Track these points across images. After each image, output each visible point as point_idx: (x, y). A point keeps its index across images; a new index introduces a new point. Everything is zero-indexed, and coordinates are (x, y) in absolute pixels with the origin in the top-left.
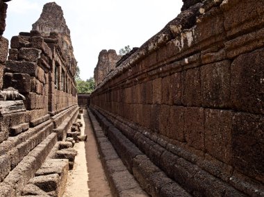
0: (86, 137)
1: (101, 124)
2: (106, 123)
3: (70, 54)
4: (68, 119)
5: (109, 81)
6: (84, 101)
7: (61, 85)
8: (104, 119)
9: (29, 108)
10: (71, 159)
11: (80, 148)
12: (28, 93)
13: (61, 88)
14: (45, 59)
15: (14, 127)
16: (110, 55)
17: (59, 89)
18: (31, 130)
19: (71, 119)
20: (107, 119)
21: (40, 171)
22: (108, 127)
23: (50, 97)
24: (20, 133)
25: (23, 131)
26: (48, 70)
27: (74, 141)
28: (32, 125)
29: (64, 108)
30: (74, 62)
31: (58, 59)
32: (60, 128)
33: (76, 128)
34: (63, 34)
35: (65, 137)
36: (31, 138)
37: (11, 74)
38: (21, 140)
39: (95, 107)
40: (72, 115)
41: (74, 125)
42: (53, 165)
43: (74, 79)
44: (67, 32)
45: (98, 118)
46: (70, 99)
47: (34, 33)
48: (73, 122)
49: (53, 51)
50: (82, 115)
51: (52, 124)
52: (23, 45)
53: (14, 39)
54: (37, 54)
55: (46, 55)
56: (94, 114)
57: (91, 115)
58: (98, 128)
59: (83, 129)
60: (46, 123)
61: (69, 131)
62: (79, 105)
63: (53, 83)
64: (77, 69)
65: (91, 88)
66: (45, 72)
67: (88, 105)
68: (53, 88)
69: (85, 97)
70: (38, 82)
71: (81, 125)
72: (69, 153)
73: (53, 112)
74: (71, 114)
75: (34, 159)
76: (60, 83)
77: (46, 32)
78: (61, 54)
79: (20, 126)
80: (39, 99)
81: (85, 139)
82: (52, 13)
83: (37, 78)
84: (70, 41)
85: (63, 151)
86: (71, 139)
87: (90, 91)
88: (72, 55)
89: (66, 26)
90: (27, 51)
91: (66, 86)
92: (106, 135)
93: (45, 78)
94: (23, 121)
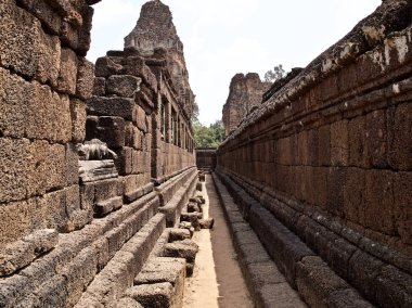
0: (213, 222)
1: (237, 200)
2: (246, 198)
3: (183, 83)
4: (182, 191)
5: (251, 126)
6: (207, 160)
7: (171, 133)
8: (243, 191)
9: (122, 173)
10: (190, 259)
11: (203, 239)
12: (121, 148)
13: (171, 140)
14: (146, 92)
15: (102, 203)
16: (249, 83)
17: (167, 141)
18: (126, 208)
19: (187, 191)
21: (141, 277)
23: (154, 155)
24: (109, 213)
25: (114, 210)
26: (151, 110)
27: (192, 229)
28: (127, 201)
29: (175, 172)
30: (189, 96)
31: (165, 91)
32: (170, 205)
33: (196, 207)
34: (174, 50)
35: (178, 220)
36: (126, 221)
37: (96, 117)
38: (112, 224)
39: (225, 171)
40: (187, 184)
41: (192, 200)
42: (160, 268)
43: (189, 124)
44: (178, 47)
45: (231, 191)
46: (184, 158)
47: (129, 51)
48: (190, 196)
49: (158, 80)
50: (204, 184)
51: (157, 198)
52: (113, 71)
53: (101, 61)
54: (135, 85)
55: (148, 85)
56: (224, 182)
57: (219, 184)
58: (230, 206)
59: (206, 208)
60: (148, 196)
61: (184, 211)
62: (199, 167)
63: (158, 131)
64: (195, 108)
65: (218, 138)
66: (147, 114)
67: (214, 167)
68: (159, 139)
69: (209, 155)
70: (136, 129)
71: (203, 202)
72: (186, 248)
75: (131, 256)
76: (169, 131)
77: (147, 48)
78: (170, 83)
79: (110, 201)
80: (138, 158)
81: (211, 226)
82: (155, 17)
83: (135, 124)
84: (184, 63)
85: (176, 245)
86: (189, 224)
87: (216, 144)
88: (187, 84)
90: (119, 81)
91: (177, 135)
92: (247, 219)
93: (147, 123)
94: (113, 192)
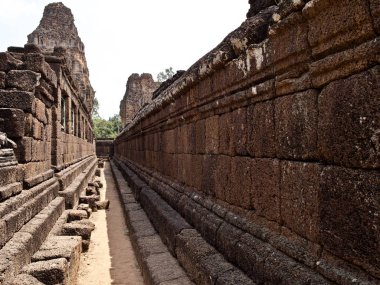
0: (108, 203)
1: (131, 184)
2: (138, 182)
3: (84, 79)
4: (81, 176)
5: (142, 120)
6: (106, 149)
7: (71, 125)
8: (135, 176)
9: (22, 160)
10: (86, 236)
11: (99, 219)
12: (21, 138)
13: (71, 131)
14: (46, 88)
15: (1, 189)
16: (143, 82)
17: (67, 132)
18: (25, 193)
19: (86, 177)
20: (139, 176)
21: (39, 255)
22: (141, 189)
23: (54, 144)
24: (8, 198)
25: (13, 195)
26: (51, 104)
27: (90, 210)
28: (26, 186)
29: (76, 160)
30: (89, 92)
31: (65, 87)
32: (69, 189)
33: (94, 190)
34: (74, 50)
35: (76, 203)
36: (25, 205)
38: (11, 208)
39: (121, 159)
40: (87, 171)
41: (90, 185)
42: (58, 245)
43: (90, 118)
44: (79, 47)
45: (125, 175)
46: (84, 147)
47: (30, 48)
48: (89, 181)
49: (58, 76)
50: (102, 170)
51: (57, 183)
52: (13, 66)
54: (35, 80)
55: (48, 81)
56: (120, 168)
57: (116, 170)
58: (125, 189)
59: (103, 191)
60: (48, 182)
61: (83, 195)
62: (98, 155)
63: (58, 123)
64: (95, 102)
65: (116, 130)
66: (47, 107)
67: (112, 155)
68: (59, 130)
69: (107, 144)
70: (36, 121)
71: (101, 186)
72: (83, 227)
73: (59, 166)
74: (86, 169)
75: (30, 236)
76: (70, 123)
77: (48, 46)
78: (70, 79)
79: (9, 186)
80: (38, 147)
81: (107, 207)
82: (57, 18)
83: (35, 115)
84: (84, 61)
85: (74, 225)
86: (86, 205)
87: (114, 135)
88: (88, 80)
89: (79, 39)
90: (19, 76)
91: (78, 126)
92: (138, 200)
93: (47, 116)
94: (13, 179)
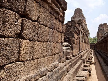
0: (95, 63)
1: (102, 57)
2: (105, 57)
3: (86, 27)
4: (86, 54)
6: (93, 47)
7: (83, 40)
8: (104, 55)
9: (72, 50)
10: (90, 72)
11: (93, 67)
12: (72, 44)
13: (83, 42)
14: (77, 30)
15: (68, 57)
16: (104, 26)
17: (82, 42)
18: (73, 58)
19: (88, 55)
20: (105, 55)
21: (77, 75)
22: (106, 59)
23: (79, 45)
24: (69, 59)
25: (71, 59)
27: (90, 64)
28: (73, 56)
29: (85, 50)
30: (87, 30)
31: (81, 30)
32: (84, 58)
33: (90, 59)
34: (83, 19)
35: (86, 62)
36: (73, 61)
37: (66, 37)
38: (70, 62)
39: (98, 50)
40: (88, 53)
41: (89, 57)
43: (88, 38)
44: (84, 18)
45: (100, 54)
46: (87, 46)
47: (73, 21)
48: (89, 56)
49: (80, 27)
50: (92, 53)
51: (80, 56)
52: (69, 26)
53: (66, 24)
54: (74, 29)
55: (77, 29)
56: (98, 52)
57: (96, 53)
58: (100, 59)
59: (93, 59)
60: (78, 56)
61: (87, 60)
62: (91, 48)
63: (80, 40)
64: (89, 33)
65: (96, 41)
66: (77, 35)
67: (95, 48)
68: (80, 42)
69: (93, 45)
70: (75, 39)
71: (92, 57)
72: (89, 69)
73: (81, 51)
75: (75, 70)
76: (83, 39)
77: (77, 20)
78: (83, 28)
79: (70, 56)
80: (76, 46)
83: (75, 38)
84: (86, 22)
85: (86, 68)
86: (89, 63)
87: (95, 43)
88: (87, 27)
89: (84, 16)
90: (71, 28)
91: (85, 40)
92: (105, 63)
93: (77, 38)
94: (70, 54)
